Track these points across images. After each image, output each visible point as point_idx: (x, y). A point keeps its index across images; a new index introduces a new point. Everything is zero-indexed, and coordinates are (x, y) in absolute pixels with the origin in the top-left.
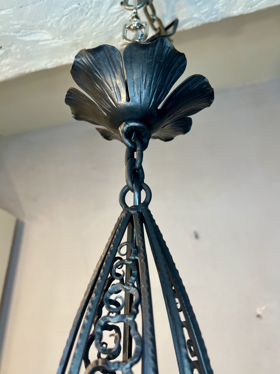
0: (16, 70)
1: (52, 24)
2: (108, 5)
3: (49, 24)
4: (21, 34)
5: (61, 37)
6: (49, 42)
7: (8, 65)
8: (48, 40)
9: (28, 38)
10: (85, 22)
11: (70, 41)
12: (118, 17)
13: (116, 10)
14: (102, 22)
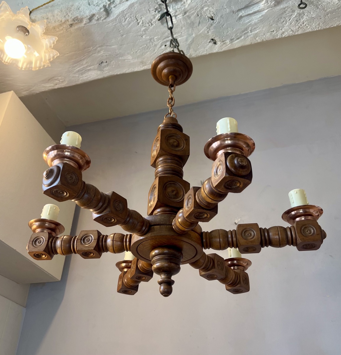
0: (110, 73)
1: (133, 53)
2: (159, 46)
3: (132, 53)
4: (118, 56)
5: (136, 58)
6: (130, 60)
7: (107, 70)
8: (129, 59)
9: (121, 58)
10: (148, 53)
11: (140, 60)
12: (163, 51)
13: (163, 48)
14: (156, 53)
